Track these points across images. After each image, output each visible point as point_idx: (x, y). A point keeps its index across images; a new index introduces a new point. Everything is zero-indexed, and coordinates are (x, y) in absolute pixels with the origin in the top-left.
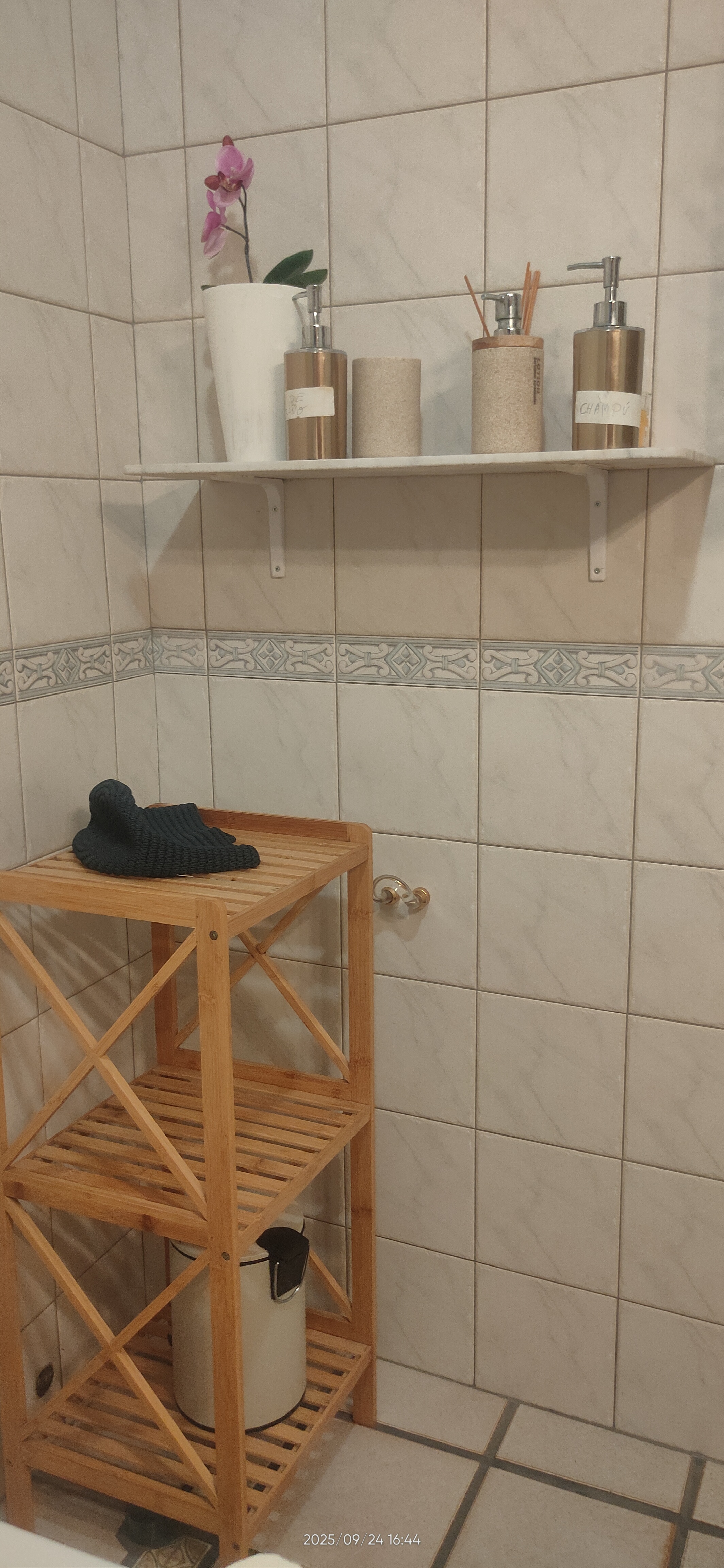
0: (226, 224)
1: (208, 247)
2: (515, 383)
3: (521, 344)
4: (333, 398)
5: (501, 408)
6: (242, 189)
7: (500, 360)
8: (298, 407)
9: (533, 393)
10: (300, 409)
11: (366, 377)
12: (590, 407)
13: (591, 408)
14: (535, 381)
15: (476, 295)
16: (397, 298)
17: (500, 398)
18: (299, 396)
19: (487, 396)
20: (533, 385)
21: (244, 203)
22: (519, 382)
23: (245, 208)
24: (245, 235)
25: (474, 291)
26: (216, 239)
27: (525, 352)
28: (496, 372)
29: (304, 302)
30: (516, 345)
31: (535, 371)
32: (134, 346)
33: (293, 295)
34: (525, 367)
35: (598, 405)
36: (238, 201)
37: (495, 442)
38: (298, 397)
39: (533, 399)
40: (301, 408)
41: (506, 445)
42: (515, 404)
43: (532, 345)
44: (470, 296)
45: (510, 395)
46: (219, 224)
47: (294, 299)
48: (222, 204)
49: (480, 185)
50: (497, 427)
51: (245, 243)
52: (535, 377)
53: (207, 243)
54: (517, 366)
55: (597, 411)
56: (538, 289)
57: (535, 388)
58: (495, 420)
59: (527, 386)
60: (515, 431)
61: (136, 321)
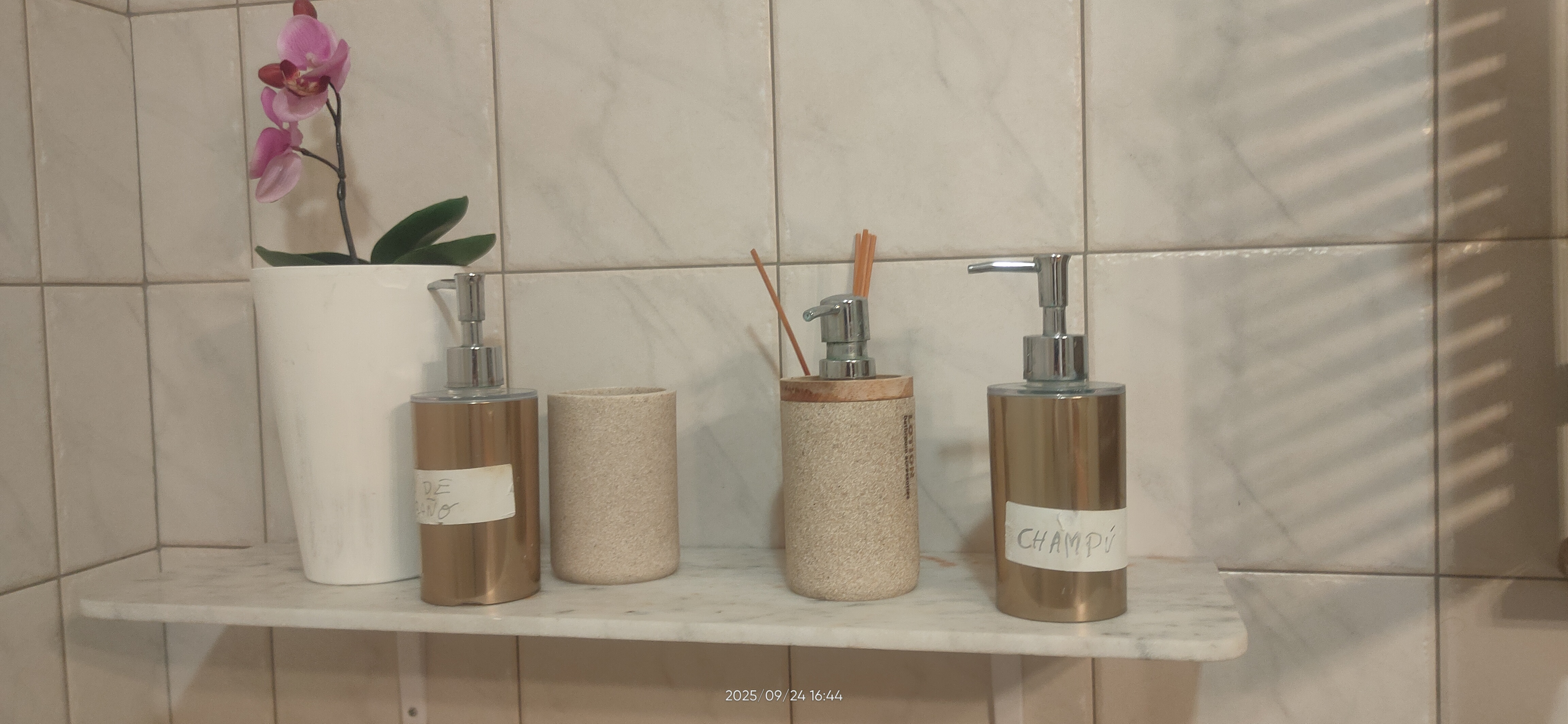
0: (301, 146)
1: (265, 186)
2: (873, 467)
3: (880, 395)
4: (511, 485)
5: (847, 513)
6: (329, 87)
7: (842, 426)
8: (440, 505)
9: (904, 479)
10: (442, 508)
11: (574, 431)
12: (1040, 537)
13: (1043, 540)
14: (906, 458)
15: (765, 267)
16: (623, 265)
17: (845, 494)
18: (442, 483)
19: (819, 489)
20: (904, 466)
21: (336, 111)
22: (881, 464)
23: (337, 119)
24: (337, 166)
25: (762, 260)
26: (281, 173)
27: (888, 411)
28: (835, 447)
29: (451, 294)
30: (870, 397)
31: (906, 438)
32: (146, 321)
33: (430, 281)
34: (890, 437)
35: (1057, 536)
36: (325, 106)
37: (838, 576)
38: (440, 486)
39: (904, 492)
40: (446, 507)
41: (860, 581)
42: (874, 505)
43: (899, 396)
44: (756, 267)
45: (865, 489)
46: (287, 146)
47: (432, 289)
48: (291, 117)
49: (764, 93)
50: (842, 547)
51: (337, 180)
52: (906, 451)
53: (260, 182)
54: (875, 435)
55: (1055, 546)
56: (874, 263)
57: (907, 470)
58: (837, 534)
59: (895, 471)
60: (877, 554)
61: (150, 279)
